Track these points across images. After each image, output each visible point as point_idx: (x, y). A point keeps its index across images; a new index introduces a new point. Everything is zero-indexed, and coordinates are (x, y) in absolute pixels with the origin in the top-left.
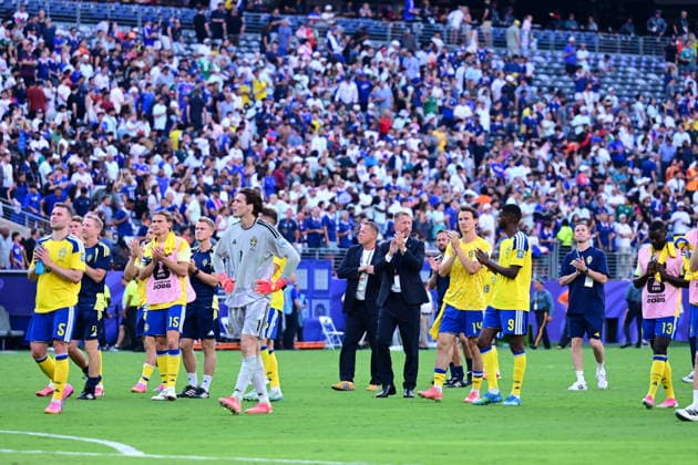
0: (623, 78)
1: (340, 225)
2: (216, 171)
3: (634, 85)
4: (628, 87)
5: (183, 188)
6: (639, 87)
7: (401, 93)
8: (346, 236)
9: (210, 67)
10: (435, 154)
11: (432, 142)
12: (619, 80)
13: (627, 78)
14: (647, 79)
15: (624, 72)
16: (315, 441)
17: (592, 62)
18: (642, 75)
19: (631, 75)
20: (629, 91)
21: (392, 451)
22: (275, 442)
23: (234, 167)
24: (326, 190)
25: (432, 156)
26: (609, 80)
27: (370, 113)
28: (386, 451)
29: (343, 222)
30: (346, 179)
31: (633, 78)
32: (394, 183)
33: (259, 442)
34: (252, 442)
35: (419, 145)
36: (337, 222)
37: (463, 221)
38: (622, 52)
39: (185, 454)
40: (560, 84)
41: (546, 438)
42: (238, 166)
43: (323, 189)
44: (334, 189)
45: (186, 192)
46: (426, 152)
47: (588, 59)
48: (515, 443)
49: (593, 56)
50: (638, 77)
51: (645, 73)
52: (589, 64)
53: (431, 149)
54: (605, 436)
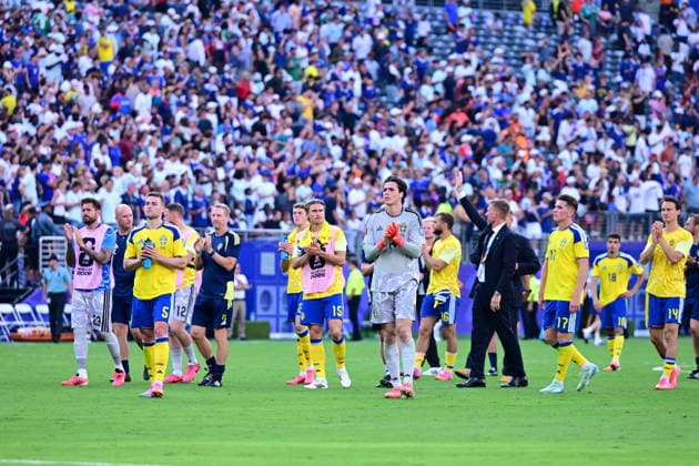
0: (510, 38)
1: (194, 202)
2: (55, 140)
3: (522, 46)
4: (515, 48)
5: (17, 159)
6: (527, 48)
7: (261, 54)
8: (200, 215)
9: (48, 23)
10: (300, 123)
11: (296, 109)
12: (506, 40)
13: (515, 38)
14: (536, 40)
15: (511, 31)
16: (164, 443)
17: (475, 20)
18: (531, 35)
19: (519, 35)
20: (517, 52)
21: (250, 455)
22: (119, 444)
23: (75, 136)
24: (178, 162)
25: (296, 124)
26: (494, 40)
27: (227, 76)
28: (243, 455)
29: (197, 198)
30: (200, 150)
31: (521, 39)
32: (254, 154)
33: (102, 444)
34: (95, 445)
35: (281, 112)
36: (190, 198)
37: (666, 212)
38: (510, 9)
39: (19, 458)
40: (440, 44)
41: (423, 440)
42: (79, 135)
43: (174, 161)
44: (187, 161)
45: (20, 163)
46: (289, 120)
47: (470, 17)
48: (389, 445)
49: (476, 12)
50: (527, 37)
51: (535, 33)
52: (472, 22)
53: (295, 116)
54: (489, 438)
